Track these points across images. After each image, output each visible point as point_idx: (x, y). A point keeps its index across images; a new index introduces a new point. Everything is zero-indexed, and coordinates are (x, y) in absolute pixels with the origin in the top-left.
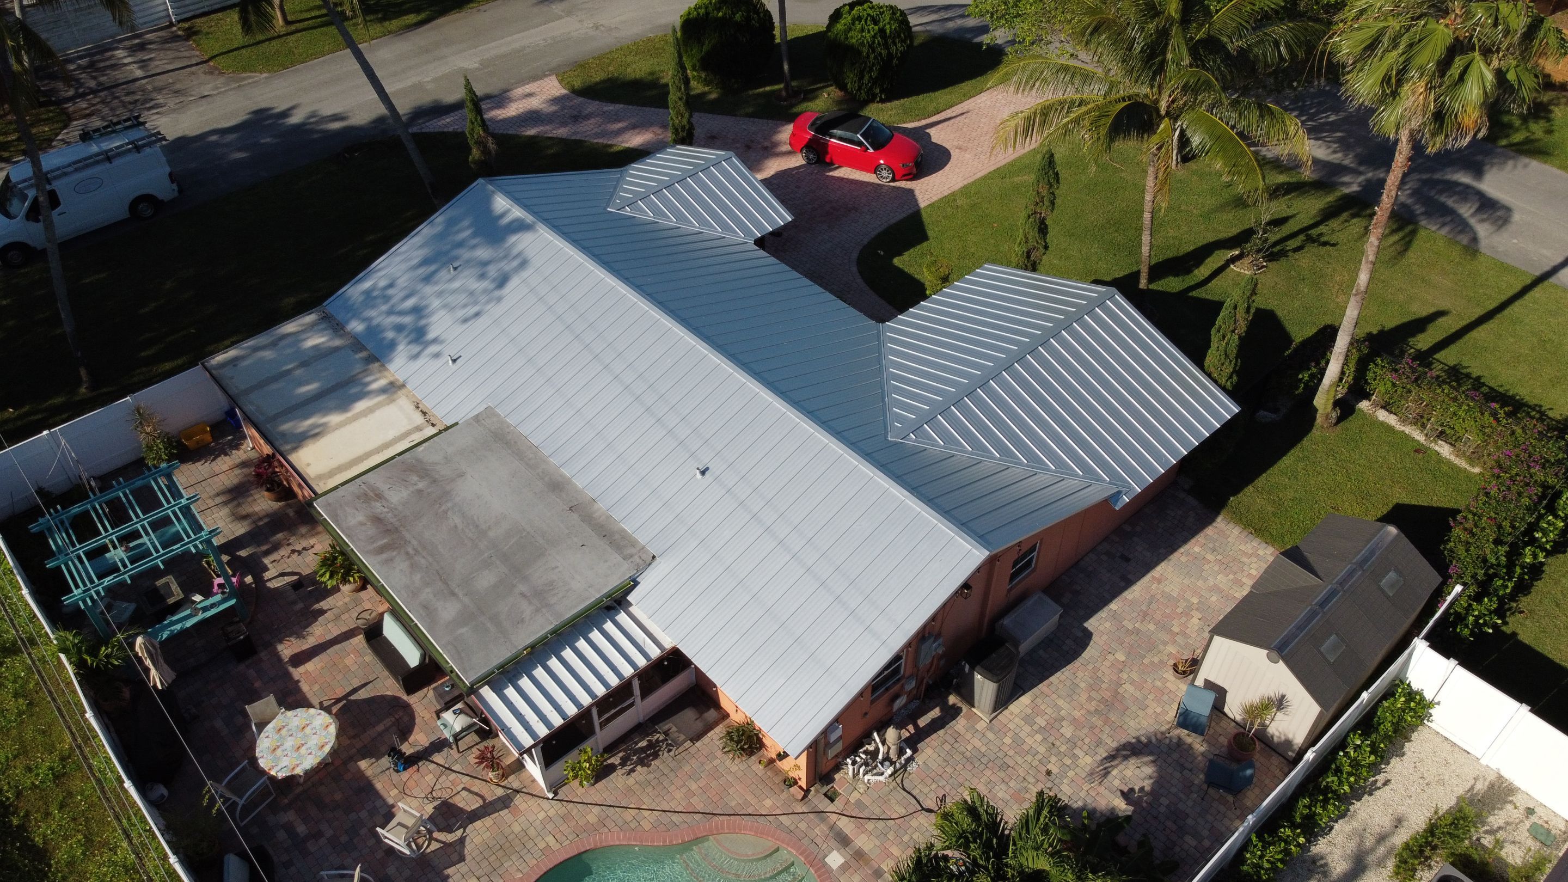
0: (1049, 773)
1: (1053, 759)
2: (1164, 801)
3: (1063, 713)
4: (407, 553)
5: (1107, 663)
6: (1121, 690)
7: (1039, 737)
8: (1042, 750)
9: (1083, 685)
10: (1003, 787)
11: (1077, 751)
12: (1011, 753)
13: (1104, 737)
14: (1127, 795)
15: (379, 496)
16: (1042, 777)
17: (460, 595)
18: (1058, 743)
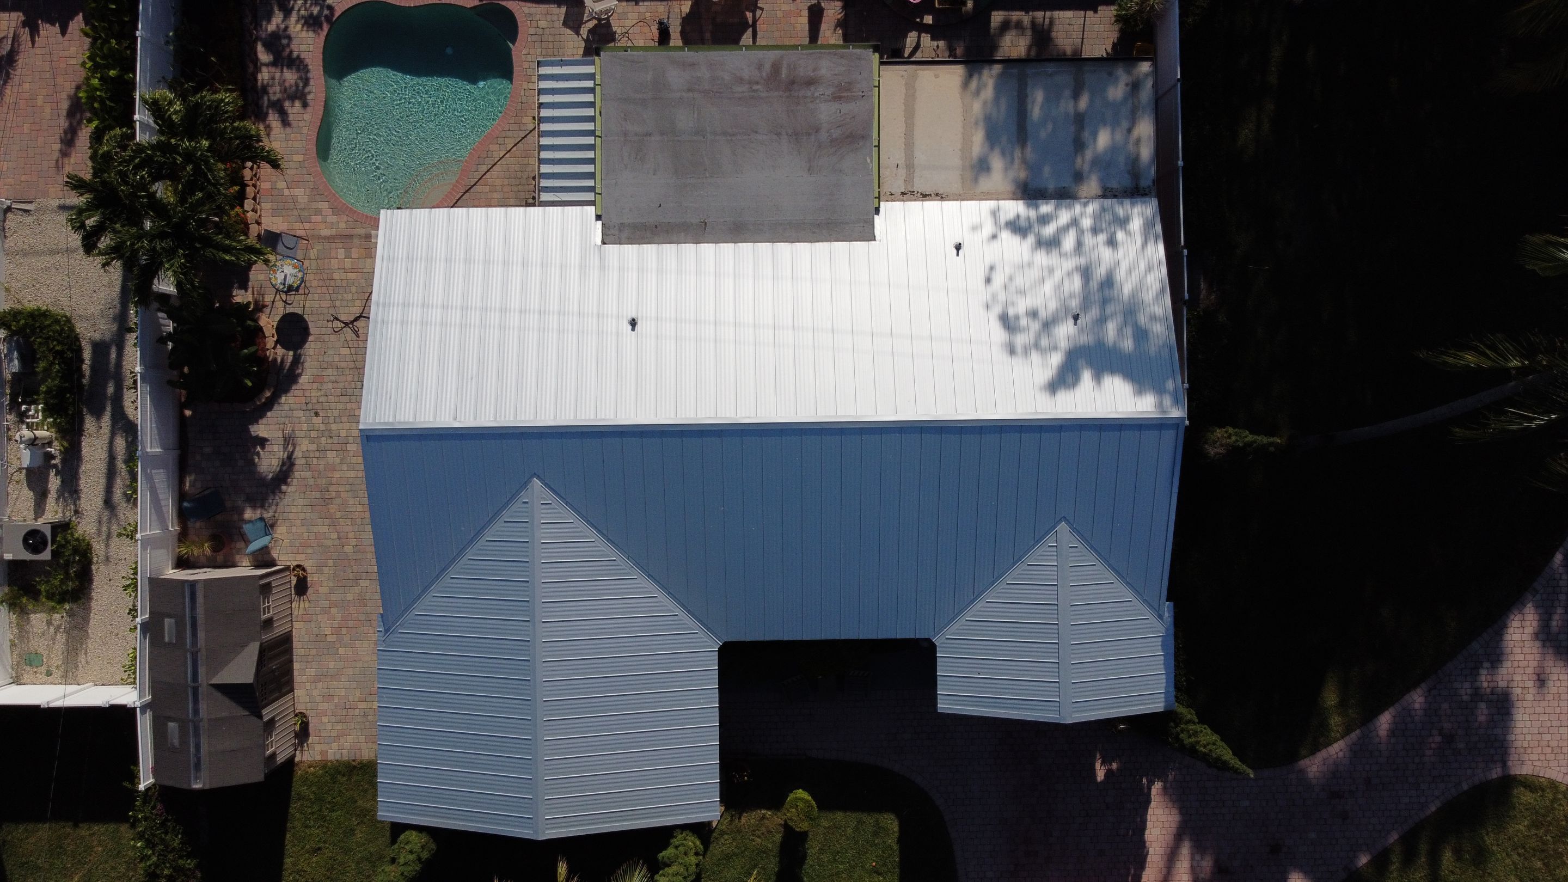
0: (317, 414)
1: (322, 427)
2: (241, 463)
3: (345, 467)
4: (757, 83)
5: (351, 535)
6: (327, 521)
7: (343, 434)
8: (334, 427)
9: (351, 502)
10: (333, 378)
11: (314, 447)
12: (349, 406)
13: (309, 474)
14: (262, 442)
15: (837, 98)
16: (318, 407)
17: (684, 94)
18: (329, 441)
